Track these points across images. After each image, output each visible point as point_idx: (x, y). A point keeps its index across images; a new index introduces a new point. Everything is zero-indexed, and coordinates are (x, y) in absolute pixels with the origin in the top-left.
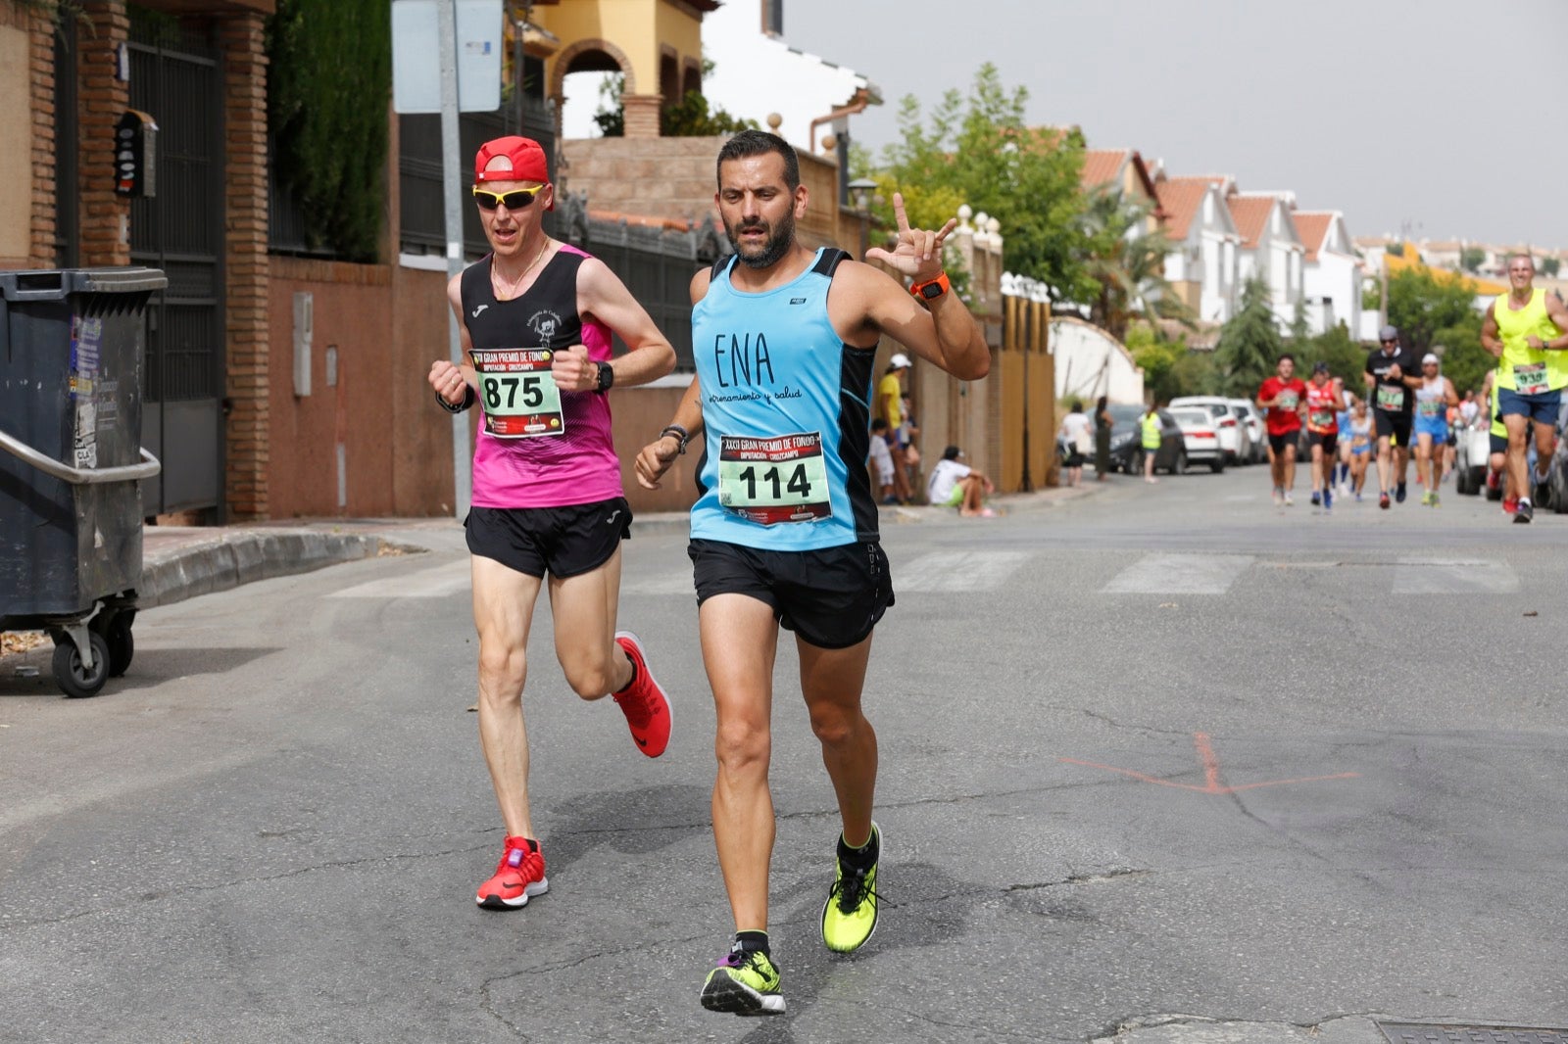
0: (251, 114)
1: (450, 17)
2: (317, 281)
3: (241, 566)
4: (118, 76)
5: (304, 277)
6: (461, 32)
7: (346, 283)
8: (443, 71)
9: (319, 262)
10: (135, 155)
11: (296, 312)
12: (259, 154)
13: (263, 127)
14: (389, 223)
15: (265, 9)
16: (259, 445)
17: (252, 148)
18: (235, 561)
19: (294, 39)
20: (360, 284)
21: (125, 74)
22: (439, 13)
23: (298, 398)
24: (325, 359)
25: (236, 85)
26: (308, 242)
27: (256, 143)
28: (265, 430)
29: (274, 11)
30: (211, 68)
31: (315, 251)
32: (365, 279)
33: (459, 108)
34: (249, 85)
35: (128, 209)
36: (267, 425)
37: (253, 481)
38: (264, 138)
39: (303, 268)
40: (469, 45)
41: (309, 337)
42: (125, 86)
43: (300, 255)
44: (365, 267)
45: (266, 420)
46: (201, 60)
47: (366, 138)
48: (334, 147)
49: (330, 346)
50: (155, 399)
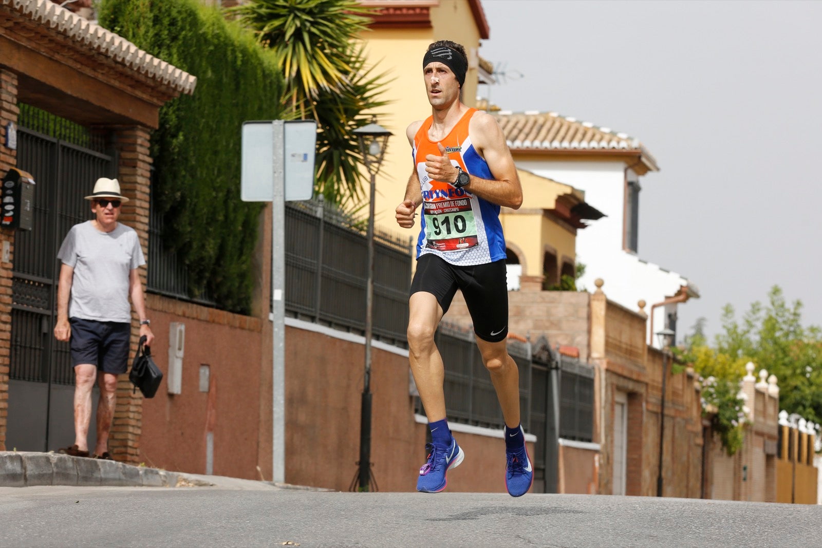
0: (135, 195)
1: (281, 136)
2: (193, 319)
3: (28, 473)
4: (6, 145)
5: (180, 313)
6: (287, 147)
7: (220, 324)
8: (275, 172)
9: (195, 306)
10: (15, 199)
11: (171, 336)
12: (143, 223)
13: (147, 205)
14: (261, 290)
15: (149, 124)
16: (133, 422)
17: (135, 218)
18: (24, 467)
19: (177, 150)
20: (232, 327)
21: (13, 143)
22: (274, 133)
23: (171, 396)
24: (198, 373)
25: (126, 175)
26: (190, 293)
27: (138, 214)
28: (138, 412)
29: (157, 127)
30: (107, 162)
31: (195, 300)
32: (237, 324)
33: (285, 198)
34: (135, 175)
35: (12, 239)
36: (140, 410)
37: (126, 446)
38: (147, 213)
39: (181, 308)
40: (293, 156)
41: (181, 354)
42: (14, 153)
43: (181, 300)
44: (237, 316)
45: (140, 406)
46: (98, 154)
47: (240, 228)
48: (211, 229)
49: (203, 365)
50: (44, 381)
